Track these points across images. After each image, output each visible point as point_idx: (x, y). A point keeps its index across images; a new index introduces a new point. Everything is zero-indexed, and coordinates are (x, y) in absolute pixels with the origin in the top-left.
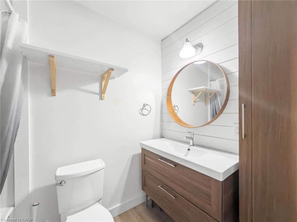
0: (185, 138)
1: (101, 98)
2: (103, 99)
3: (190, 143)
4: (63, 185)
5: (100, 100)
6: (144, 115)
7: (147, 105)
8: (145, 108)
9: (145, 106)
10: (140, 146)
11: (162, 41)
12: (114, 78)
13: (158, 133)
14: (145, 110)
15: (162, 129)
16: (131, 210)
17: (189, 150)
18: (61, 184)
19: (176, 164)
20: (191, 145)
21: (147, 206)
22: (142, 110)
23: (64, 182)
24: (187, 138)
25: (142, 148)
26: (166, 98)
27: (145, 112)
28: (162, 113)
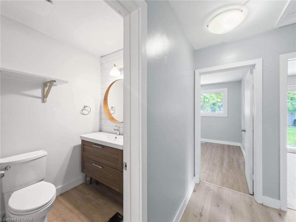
0: (113, 130)
1: (44, 101)
2: (45, 102)
3: (117, 134)
4: (7, 170)
5: (42, 102)
6: (84, 114)
7: (87, 107)
8: (85, 109)
9: (85, 108)
10: (80, 139)
11: (101, 57)
12: (56, 85)
13: (97, 128)
14: (85, 111)
15: (101, 125)
16: (72, 189)
17: (116, 138)
18: (6, 169)
19: (103, 146)
20: (118, 135)
21: (86, 184)
22: (82, 110)
23: (9, 167)
24: (114, 130)
25: (82, 140)
26: (103, 102)
27: (85, 112)
28: (101, 113)
